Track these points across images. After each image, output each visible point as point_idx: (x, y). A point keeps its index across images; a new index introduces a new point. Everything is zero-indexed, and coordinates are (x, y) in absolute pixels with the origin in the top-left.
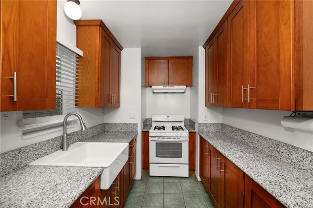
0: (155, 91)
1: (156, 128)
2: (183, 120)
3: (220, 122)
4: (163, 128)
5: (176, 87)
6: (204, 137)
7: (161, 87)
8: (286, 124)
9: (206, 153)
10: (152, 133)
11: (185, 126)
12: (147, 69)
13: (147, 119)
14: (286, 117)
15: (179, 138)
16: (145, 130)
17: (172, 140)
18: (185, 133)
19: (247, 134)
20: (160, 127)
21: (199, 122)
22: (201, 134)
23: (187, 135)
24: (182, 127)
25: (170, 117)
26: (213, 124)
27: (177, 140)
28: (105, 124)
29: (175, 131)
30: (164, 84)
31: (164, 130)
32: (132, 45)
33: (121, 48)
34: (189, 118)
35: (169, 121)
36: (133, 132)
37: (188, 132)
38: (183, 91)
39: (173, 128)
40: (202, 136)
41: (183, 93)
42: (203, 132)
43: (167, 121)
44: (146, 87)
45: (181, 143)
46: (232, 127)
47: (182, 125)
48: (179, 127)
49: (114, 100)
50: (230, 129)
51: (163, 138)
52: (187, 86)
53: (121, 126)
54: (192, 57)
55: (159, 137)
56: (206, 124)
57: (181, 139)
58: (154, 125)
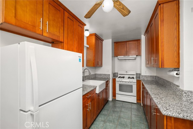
0: (119, 59)
2: (135, 74)
3: (155, 75)
5: (131, 56)
7: (123, 57)
10: (117, 79)
11: (136, 77)
12: (115, 48)
13: (115, 73)
15: (131, 82)
16: (114, 78)
17: (127, 83)
18: (135, 80)
20: (122, 77)
21: (142, 75)
25: (128, 72)
26: (150, 76)
27: (130, 83)
28: (96, 74)
29: (129, 79)
30: (124, 55)
32: (107, 38)
33: (102, 40)
36: (108, 78)
38: (134, 58)
43: (126, 74)
44: (115, 57)
45: (132, 85)
47: (134, 76)
49: (100, 63)
51: (123, 82)
52: (137, 56)
53: (103, 75)
55: (121, 82)
56: (146, 76)
57: (132, 83)
58: (119, 76)
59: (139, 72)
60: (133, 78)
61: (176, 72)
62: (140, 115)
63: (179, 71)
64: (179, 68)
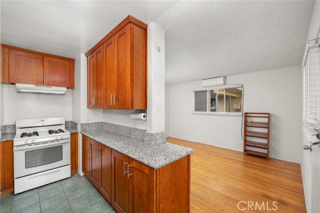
1: (23, 135)
2: (64, 122)
3: (101, 120)
4: (36, 134)
5: (53, 88)
6: (86, 134)
7: (33, 86)
8: (133, 116)
9: (88, 147)
10: (19, 141)
11: (66, 128)
12: (7, 60)
13: (6, 126)
14: (132, 113)
15: (58, 140)
16: (5, 140)
18: (67, 135)
19: (117, 126)
20: (30, 133)
21: (82, 123)
22: (83, 133)
23: (69, 136)
24: (62, 130)
25: (46, 121)
26: (95, 123)
27: (56, 143)
29: (54, 135)
30: (38, 83)
31: (38, 135)
34: (71, 120)
35: (45, 124)
37: (69, 133)
38: (63, 93)
39: (51, 132)
40: (85, 134)
41: (64, 94)
42: (85, 131)
43: (41, 125)
44: (3, 83)
45: (62, 146)
46: (109, 124)
47: (63, 128)
48: (59, 130)
50: (108, 125)
52: (67, 88)
54: (74, 60)
55: (30, 145)
56: (89, 123)
57: (61, 142)
58: (19, 132)
59: (70, 119)
60: (61, 131)
61: (143, 114)
62: (85, 193)
63: (146, 113)
64: (146, 110)
